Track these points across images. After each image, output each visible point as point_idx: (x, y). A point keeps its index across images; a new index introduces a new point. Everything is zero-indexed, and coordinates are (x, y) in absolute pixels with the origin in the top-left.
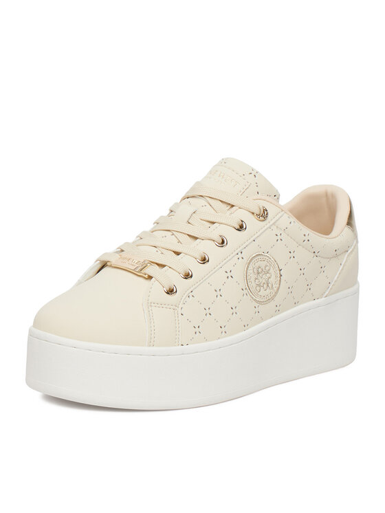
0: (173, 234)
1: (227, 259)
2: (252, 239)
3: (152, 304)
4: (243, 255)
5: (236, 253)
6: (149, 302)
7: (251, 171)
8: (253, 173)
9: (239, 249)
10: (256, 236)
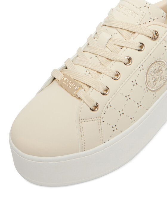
0: (96, 57)
1: (133, 73)
2: (149, 54)
3: (82, 120)
4: (143, 67)
5: (139, 67)
6: (80, 119)
7: (146, 5)
8: (147, 5)
9: (141, 64)
10: (151, 52)
